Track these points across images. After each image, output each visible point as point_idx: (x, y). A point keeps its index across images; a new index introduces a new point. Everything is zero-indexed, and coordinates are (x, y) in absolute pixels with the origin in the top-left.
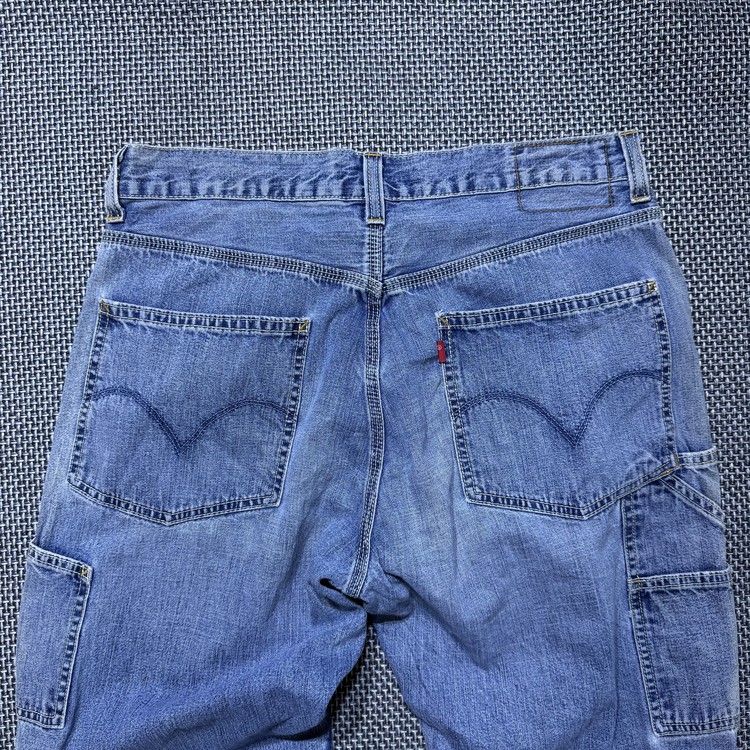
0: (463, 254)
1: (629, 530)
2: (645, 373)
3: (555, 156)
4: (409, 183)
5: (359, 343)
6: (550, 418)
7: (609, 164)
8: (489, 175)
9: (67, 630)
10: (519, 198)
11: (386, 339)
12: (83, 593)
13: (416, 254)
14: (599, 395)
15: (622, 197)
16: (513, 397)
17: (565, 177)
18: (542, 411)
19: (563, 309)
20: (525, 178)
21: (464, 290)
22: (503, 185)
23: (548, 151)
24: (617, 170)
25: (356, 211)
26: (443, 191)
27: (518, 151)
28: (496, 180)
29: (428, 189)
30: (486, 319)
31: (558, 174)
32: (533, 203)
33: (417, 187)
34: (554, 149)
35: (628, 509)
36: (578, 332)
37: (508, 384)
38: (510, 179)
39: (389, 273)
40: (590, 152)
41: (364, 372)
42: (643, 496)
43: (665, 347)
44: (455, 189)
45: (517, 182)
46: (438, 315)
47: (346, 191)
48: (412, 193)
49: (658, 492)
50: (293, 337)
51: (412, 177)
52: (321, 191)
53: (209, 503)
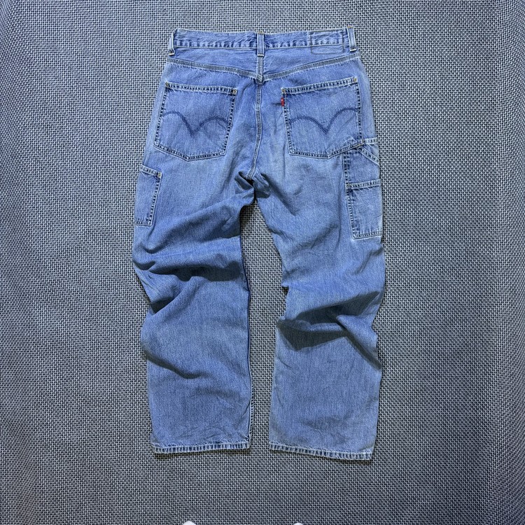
0: (291, 68)
1: (345, 165)
2: (351, 109)
3: (324, 35)
4: (273, 43)
5: (254, 98)
6: (319, 125)
7: (343, 38)
8: (301, 41)
9: (153, 194)
10: (311, 49)
11: (263, 96)
12: (158, 182)
13: (275, 67)
14: (336, 116)
15: (347, 50)
16: (307, 118)
17: (328, 43)
18: (316, 122)
19: (324, 86)
20: (314, 42)
21: (291, 80)
22: (306, 45)
23: (322, 34)
24: (346, 40)
25: (254, 52)
26: (285, 46)
27: (312, 33)
28: (303, 43)
29: (279, 45)
30: (298, 90)
31: (325, 41)
32: (316, 51)
33: (276, 44)
34: (324, 33)
35: (345, 157)
36: (329, 95)
37: (305, 113)
38: (308, 43)
39: (265, 73)
40: (337, 34)
41: (256, 107)
42: (350, 153)
43: (359, 100)
44: (289, 45)
45: (311, 44)
46: (282, 88)
47: (251, 45)
48: (274, 46)
49: (356, 153)
50: (231, 95)
51: (275, 41)
52: (242, 45)
53: (201, 154)
